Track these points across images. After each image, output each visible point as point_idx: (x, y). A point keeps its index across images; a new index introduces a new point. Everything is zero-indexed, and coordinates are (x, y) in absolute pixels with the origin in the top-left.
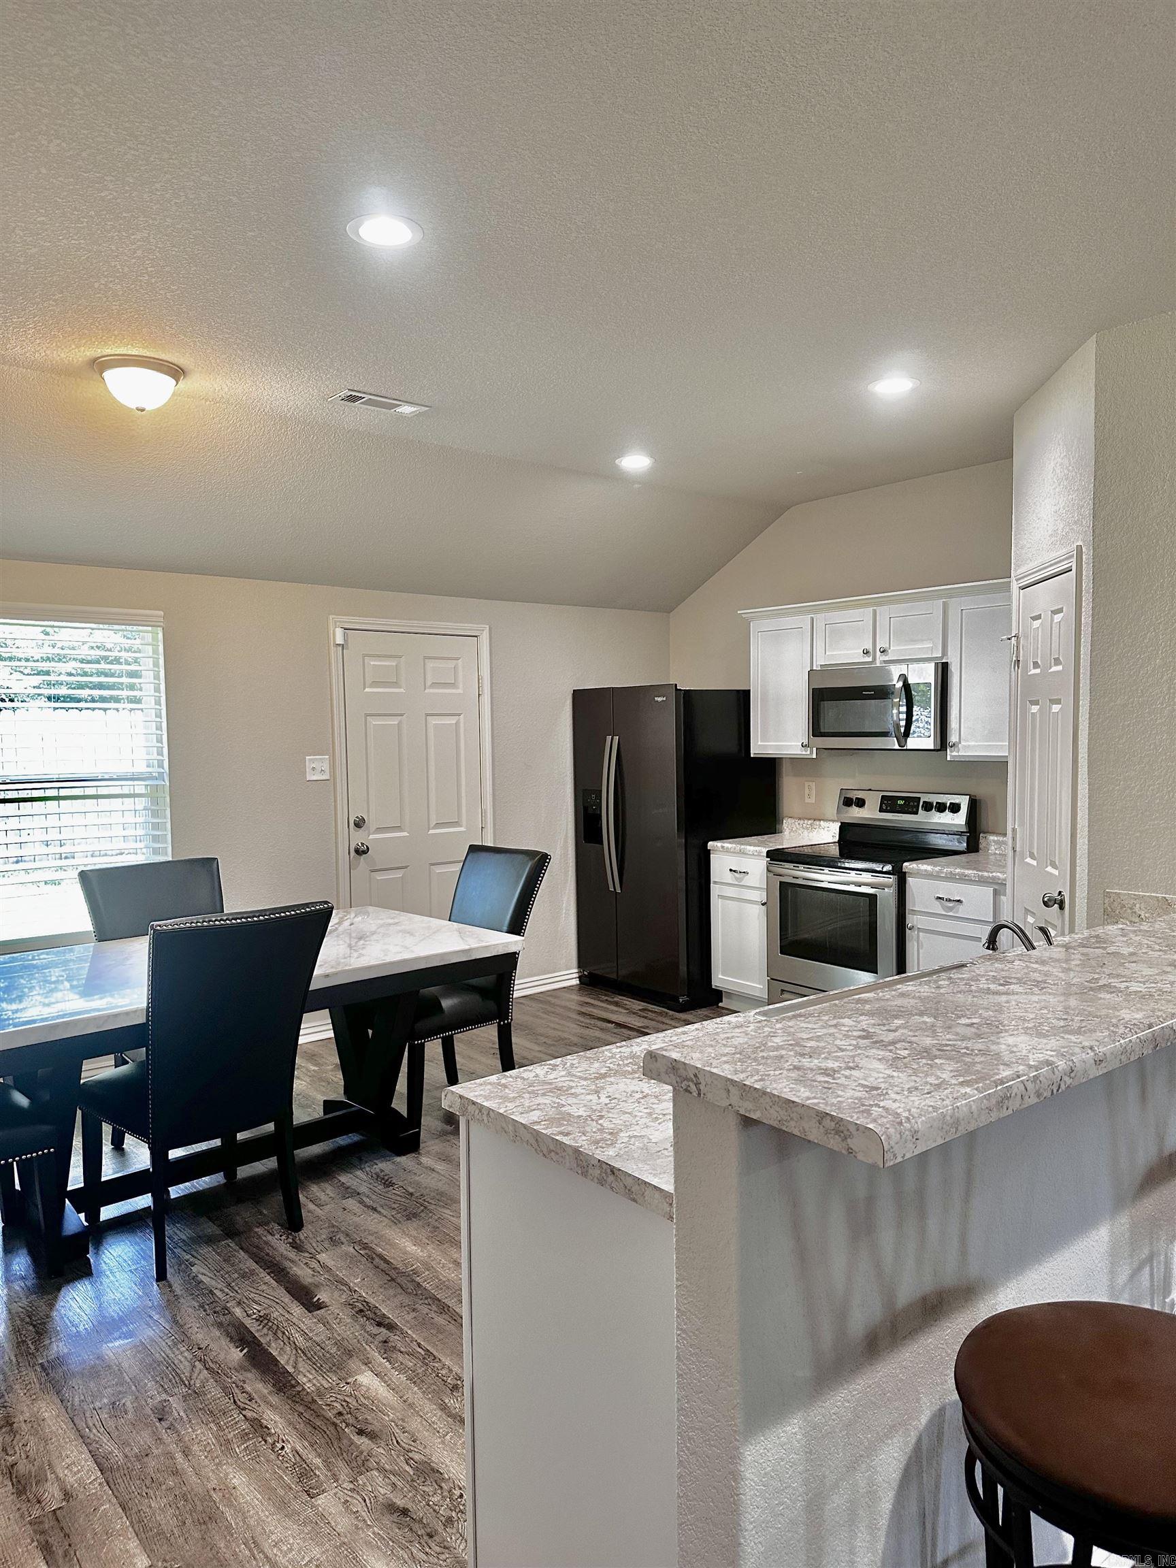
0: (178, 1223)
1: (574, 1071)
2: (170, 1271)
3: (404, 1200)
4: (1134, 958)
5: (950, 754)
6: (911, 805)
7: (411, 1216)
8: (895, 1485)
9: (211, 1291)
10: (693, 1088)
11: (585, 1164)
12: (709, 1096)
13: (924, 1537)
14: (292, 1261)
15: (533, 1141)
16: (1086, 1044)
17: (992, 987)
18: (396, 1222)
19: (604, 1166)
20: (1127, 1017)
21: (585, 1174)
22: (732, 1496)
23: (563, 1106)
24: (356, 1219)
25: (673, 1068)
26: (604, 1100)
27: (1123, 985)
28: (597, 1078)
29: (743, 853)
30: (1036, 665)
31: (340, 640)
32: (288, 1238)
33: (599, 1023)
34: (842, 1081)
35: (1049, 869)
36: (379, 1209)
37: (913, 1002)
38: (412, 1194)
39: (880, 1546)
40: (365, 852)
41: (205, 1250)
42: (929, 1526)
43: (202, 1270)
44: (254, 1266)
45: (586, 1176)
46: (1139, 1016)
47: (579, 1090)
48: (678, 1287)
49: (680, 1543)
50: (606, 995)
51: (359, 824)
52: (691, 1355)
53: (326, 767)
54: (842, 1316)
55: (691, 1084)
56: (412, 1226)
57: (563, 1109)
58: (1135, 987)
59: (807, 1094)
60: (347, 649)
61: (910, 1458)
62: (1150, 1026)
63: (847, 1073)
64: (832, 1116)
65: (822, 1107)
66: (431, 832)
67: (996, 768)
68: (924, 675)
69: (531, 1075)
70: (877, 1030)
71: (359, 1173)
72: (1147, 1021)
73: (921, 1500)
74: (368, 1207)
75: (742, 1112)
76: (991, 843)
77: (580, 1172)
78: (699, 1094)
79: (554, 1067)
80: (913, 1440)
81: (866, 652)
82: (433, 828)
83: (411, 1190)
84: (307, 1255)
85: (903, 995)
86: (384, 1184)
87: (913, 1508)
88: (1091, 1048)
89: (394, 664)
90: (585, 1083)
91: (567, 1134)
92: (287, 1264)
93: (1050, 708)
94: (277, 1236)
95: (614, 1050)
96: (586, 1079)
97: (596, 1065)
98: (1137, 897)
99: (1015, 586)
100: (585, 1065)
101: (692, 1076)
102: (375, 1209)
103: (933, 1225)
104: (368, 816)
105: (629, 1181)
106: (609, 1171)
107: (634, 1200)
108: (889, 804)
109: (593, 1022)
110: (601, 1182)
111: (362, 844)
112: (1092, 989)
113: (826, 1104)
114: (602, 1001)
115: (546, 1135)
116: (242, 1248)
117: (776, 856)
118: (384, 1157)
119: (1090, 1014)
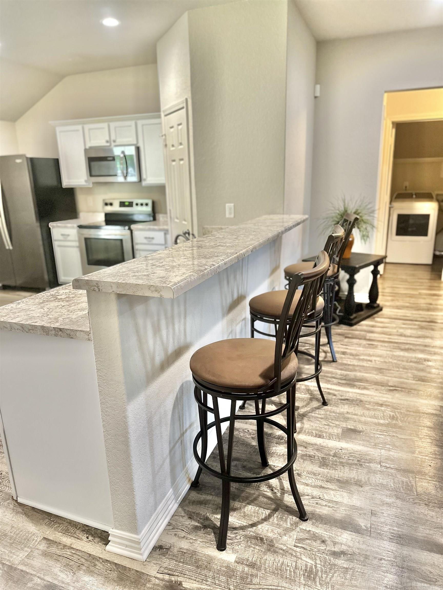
1: (28, 303)
4: (224, 238)
5: (144, 183)
6: (130, 205)
8: (172, 409)
10: (96, 289)
11: (47, 330)
12: (103, 290)
13: (180, 424)
15: (21, 328)
16: (221, 259)
17: (187, 249)
19: (57, 329)
20: (230, 252)
21: (48, 334)
22: (125, 424)
23: (29, 314)
25: (87, 283)
26: (46, 310)
27: (225, 245)
28: (40, 304)
29: (66, 227)
30: (173, 146)
34: (152, 277)
35: (184, 222)
37: (164, 255)
39: (169, 429)
42: (181, 420)
45: (48, 335)
46: (233, 251)
47: (33, 309)
48: (96, 361)
49: (106, 446)
52: (104, 383)
54: (153, 359)
55: (95, 287)
57: (30, 315)
58: (228, 245)
59: (142, 282)
61: (175, 401)
62: (236, 253)
63: (152, 275)
64: (154, 286)
65: (149, 284)
67: (161, 189)
68: (131, 151)
69: (10, 307)
70: (157, 263)
72: (235, 252)
73: (179, 413)
75: (118, 292)
76: (160, 217)
77: (45, 334)
78: (99, 290)
79: (19, 303)
80: (175, 395)
81: (107, 142)
85: (159, 254)
87: (177, 416)
88: (223, 260)
90: (35, 306)
91: (36, 322)
93: (179, 163)
95: (43, 295)
96: (35, 305)
97: (37, 300)
98: (213, 228)
99: (162, 115)
100: (32, 301)
101: (96, 285)
103: (177, 326)
105: (68, 332)
106: (59, 330)
107: (72, 338)
108: (122, 204)
110: (56, 335)
112: (216, 246)
113: (150, 283)
115: (26, 324)
117: (80, 227)
119: (219, 252)
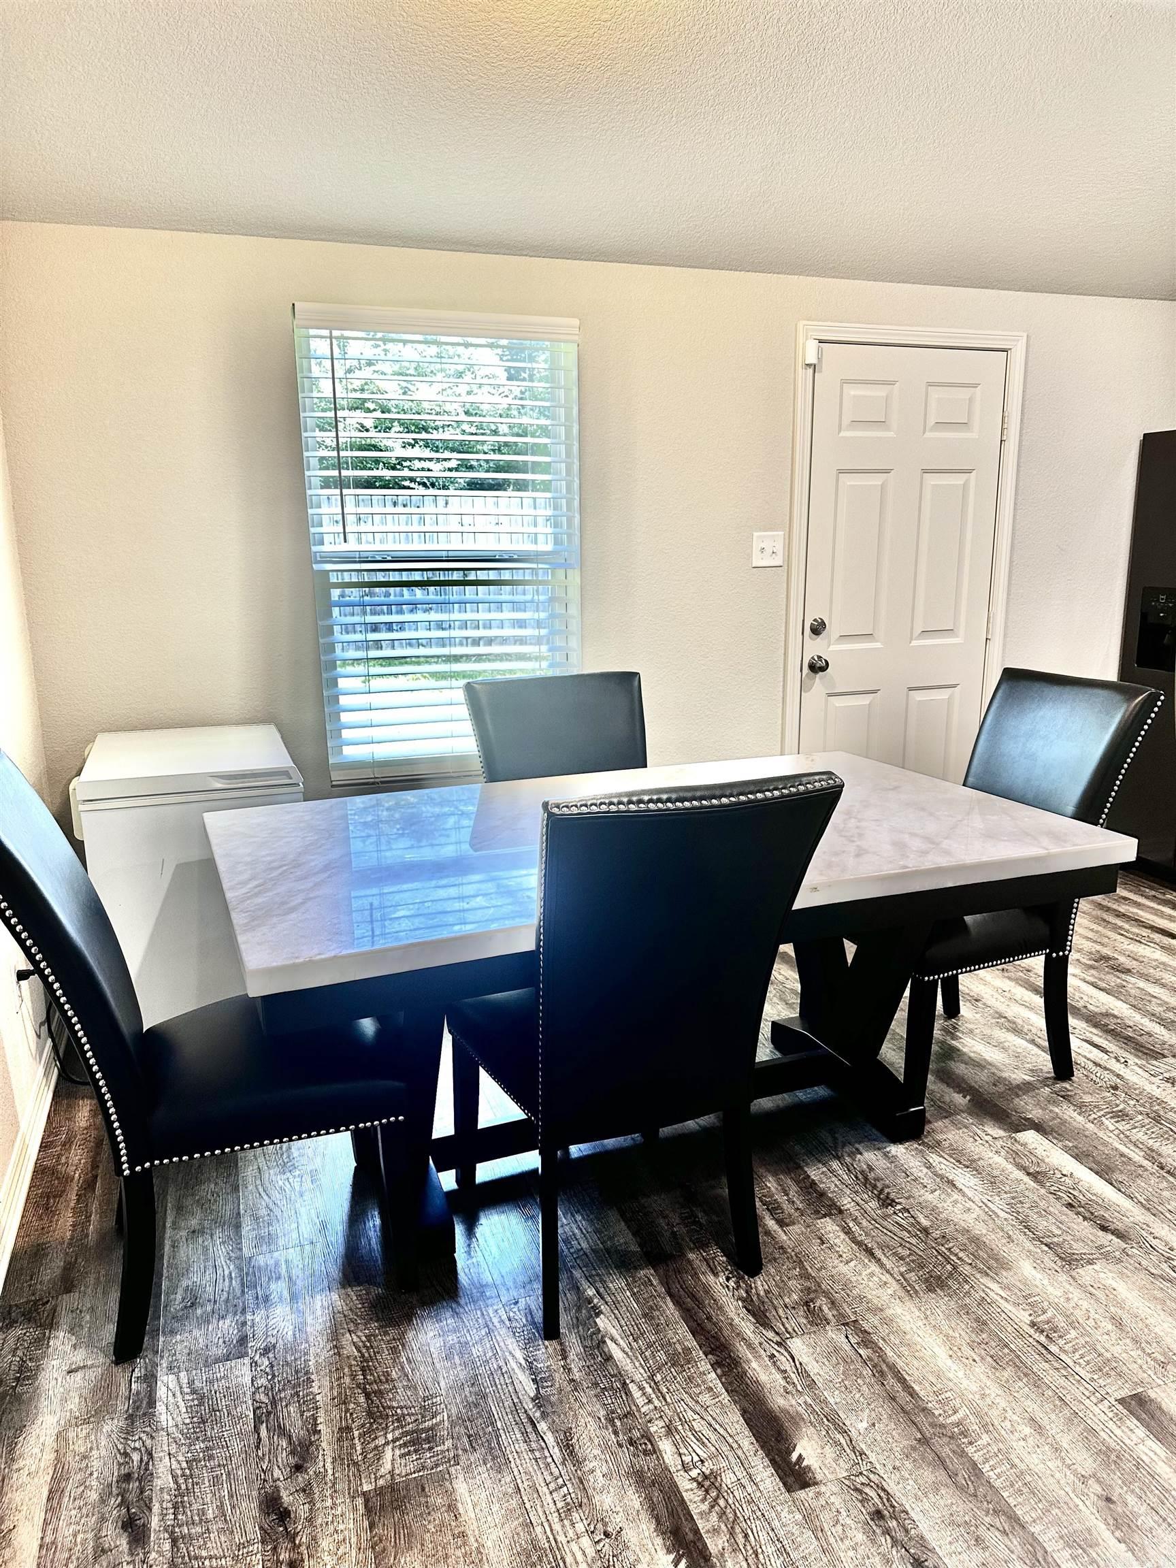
0: (578, 1212)
2: (564, 1319)
3: (914, 1241)
7: (935, 1283)
9: (624, 1384)
14: (750, 1346)
18: (909, 1291)
24: (843, 1268)
31: (812, 359)
32: (739, 1287)
33: (1157, 937)
36: (878, 1253)
38: (925, 1231)
40: (823, 669)
41: (617, 1283)
43: (613, 1332)
44: (691, 1342)
50: (1152, 888)
51: (818, 629)
53: (780, 548)
56: (940, 1304)
60: (820, 372)
66: (914, 643)
71: (835, 1165)
74: (859, 1244)
82: (918, 638)
83: (925, 1222)
84: (770, 1334)
86: (879, 1198)
89: (884, 394)
92: (742, 1350)
94: (722, 1279)
102: (870, 1252)
104: (830, 618)
109: (1145, 932)
111: (819, 657)
114: (1147, 897)
116: (671, 1296)
118: (872, 1142)
